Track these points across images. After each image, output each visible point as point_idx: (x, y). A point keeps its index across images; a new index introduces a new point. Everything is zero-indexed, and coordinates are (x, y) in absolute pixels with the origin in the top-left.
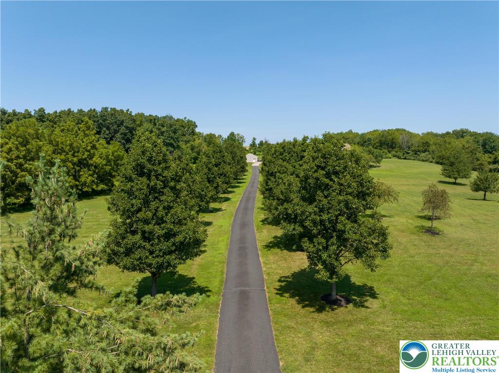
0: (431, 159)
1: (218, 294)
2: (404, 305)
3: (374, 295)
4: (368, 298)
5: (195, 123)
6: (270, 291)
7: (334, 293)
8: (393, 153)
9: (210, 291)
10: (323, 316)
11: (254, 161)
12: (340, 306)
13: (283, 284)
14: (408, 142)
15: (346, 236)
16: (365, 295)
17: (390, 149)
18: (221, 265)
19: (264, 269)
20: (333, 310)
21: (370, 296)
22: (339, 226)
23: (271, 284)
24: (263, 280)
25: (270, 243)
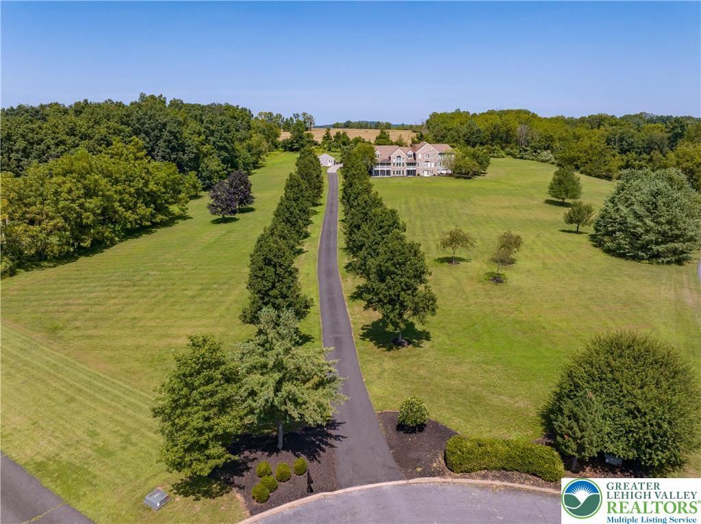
0: (553, 160)
1: (319, 340)
2: (447, 345)
3: (428, 339)
4: (424, 341)
5: (250, 111)
6: (356, 338)
7: (400, 338)
8: (507, 150)
9: (313, 338)
10: (391, 353)
11: (330, 164)
12: (404, 346)
13: (365, 331)
14: (527, 135)
15: (405, 304)
16: (422, 339)
17: (504, 145)
18: (317, 317)
19: (351, 319)
20: (398, 349)
21: (425, 339)
22: (401, 299)
23: (357, 331)
24: (350, 329)
25: (354, 293)
